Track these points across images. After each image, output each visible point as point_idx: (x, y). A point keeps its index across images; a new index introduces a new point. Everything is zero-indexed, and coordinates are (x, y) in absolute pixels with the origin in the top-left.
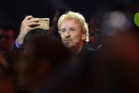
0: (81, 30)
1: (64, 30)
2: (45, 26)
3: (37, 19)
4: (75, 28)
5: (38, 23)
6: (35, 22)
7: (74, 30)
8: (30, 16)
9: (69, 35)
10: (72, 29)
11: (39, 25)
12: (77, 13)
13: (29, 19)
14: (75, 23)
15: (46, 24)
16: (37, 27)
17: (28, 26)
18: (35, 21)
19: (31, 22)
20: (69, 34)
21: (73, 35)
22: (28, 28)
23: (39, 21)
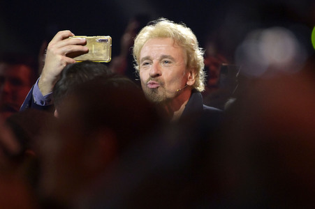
0: (186, 62)
2: (102, 55)
3: (83, 39)
5: (85, 48)
6: (77, 44)
7: (169, 62)
8: (67, 32)
9: (159, 72)
10: (165, 60)
11: (87, 52)
13: (64, 38)
14: (173, 45)
15: (104, 49)
16: (82, 56)
17: (63, 54)
18: (79, 42)
19: (68, 45)
20: (158, 70)
21: (167, 72)
22: (62, 60)
23: (88, 44)
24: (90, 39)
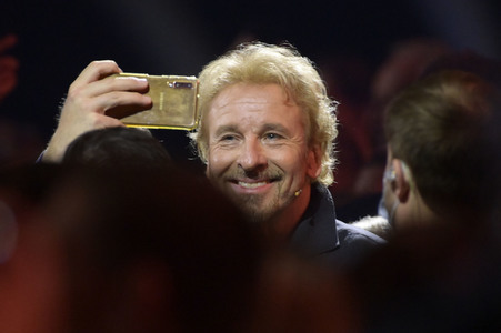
1: (232, 134)
2: (178, 114)
3: (141, 79)
4: (285, 124)
5: (146, 99)
6: (130, 91)
7: (280, 137)
8: (109, 64)
9: (262, 161)
10: (267, 132)
11: (149, 107)
12: (283, 50)
13: (102, 76)
15: (184, 103)
16: (140, 114)
17: (99, 110)
18: (133, 86)
19: (113, 90)
20: (259, 156)
22: (98, 122)
23: (151, 90)
24: (155, 81)
